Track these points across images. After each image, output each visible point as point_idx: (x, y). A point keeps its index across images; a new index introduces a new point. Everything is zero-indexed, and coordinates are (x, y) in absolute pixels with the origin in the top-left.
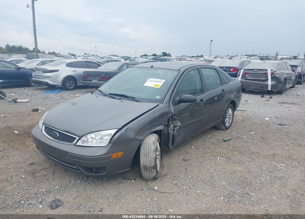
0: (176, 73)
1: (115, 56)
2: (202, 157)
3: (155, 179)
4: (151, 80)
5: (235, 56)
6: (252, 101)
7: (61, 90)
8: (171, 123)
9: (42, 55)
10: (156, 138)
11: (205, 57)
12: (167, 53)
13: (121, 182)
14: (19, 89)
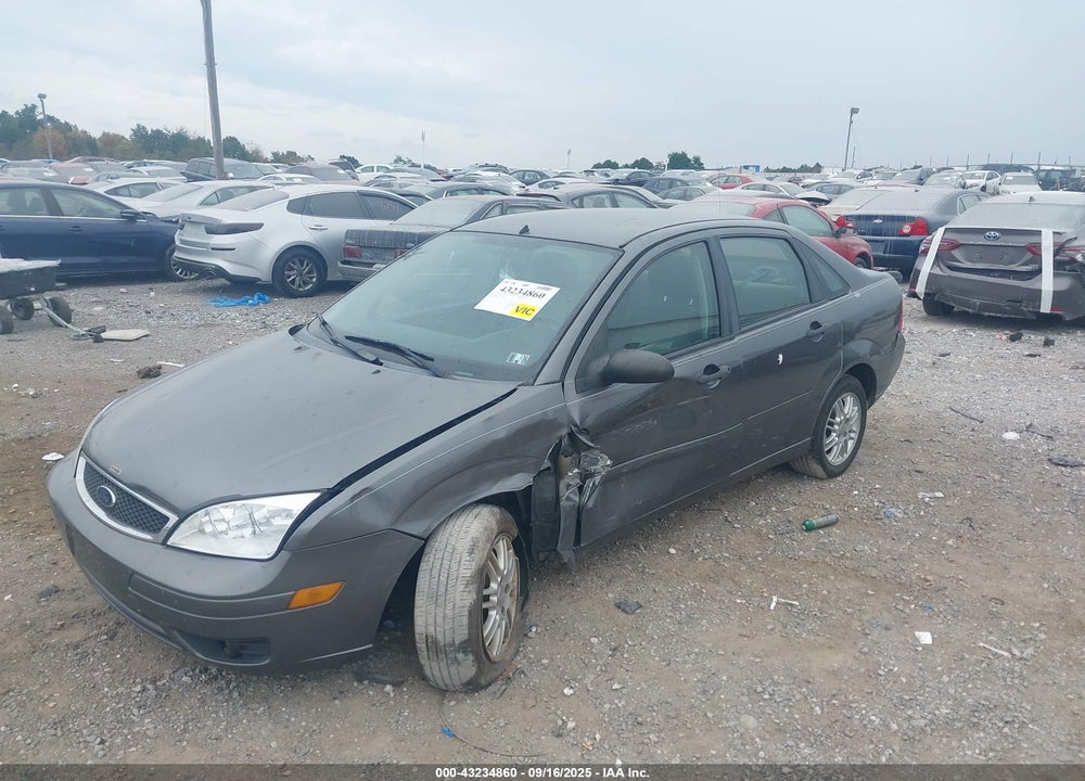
0: (609, 258)
1: (495, 168)
2: (696, 594)
3: (473, 687)
4: (508, 286)
5: (939, 171)
6: (965, 358)
7: (267, 298)
8: (566, 461)
9: (238, 165)
10: (486, 529)
11: (825, 171)
12: (690, 157)
13: (341, 692)
14: (132, 288)
